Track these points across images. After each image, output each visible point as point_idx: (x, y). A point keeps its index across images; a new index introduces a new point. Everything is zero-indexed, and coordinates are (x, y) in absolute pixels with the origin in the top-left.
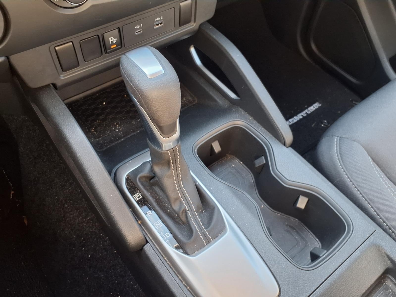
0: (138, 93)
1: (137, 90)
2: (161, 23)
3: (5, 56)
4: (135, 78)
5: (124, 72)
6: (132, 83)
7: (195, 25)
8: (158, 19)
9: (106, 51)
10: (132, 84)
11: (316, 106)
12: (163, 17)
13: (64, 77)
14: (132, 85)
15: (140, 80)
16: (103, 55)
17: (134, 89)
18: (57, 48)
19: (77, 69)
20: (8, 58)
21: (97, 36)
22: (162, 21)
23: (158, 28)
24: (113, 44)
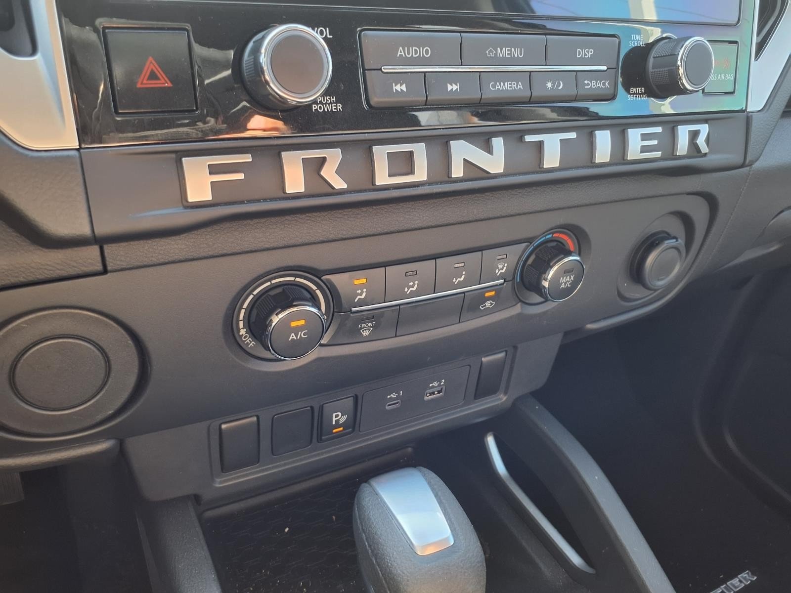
0: (386, 586)
1: (385, 579)
2: (439, 392)
3: (115, 438)
4: (386, 550)
5: (362, 528)
6: (376, 559)
7: (505, 398)
8: (435, 384)
9: (321, 436)
10: (376, 561)
11: (745, 578)
12: (445, 381)
13: (221, 483)
14: (374, 562)
15: (396, 558)
16: (312, 444)
17: (378, 573)
18: (223, 426)
19: (253, 469)
20: (121, 444)
21: (309, 408)
22: (442, 389)
23: (432, 400)
24: (338, 425)
